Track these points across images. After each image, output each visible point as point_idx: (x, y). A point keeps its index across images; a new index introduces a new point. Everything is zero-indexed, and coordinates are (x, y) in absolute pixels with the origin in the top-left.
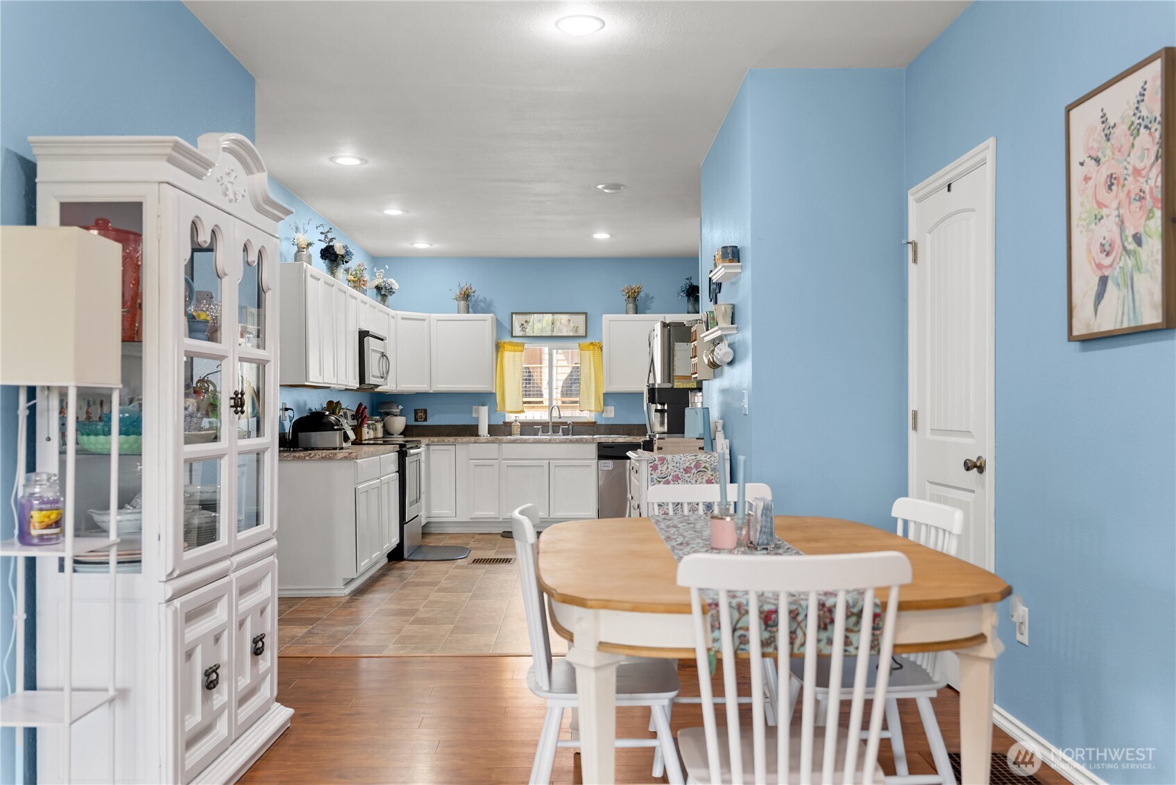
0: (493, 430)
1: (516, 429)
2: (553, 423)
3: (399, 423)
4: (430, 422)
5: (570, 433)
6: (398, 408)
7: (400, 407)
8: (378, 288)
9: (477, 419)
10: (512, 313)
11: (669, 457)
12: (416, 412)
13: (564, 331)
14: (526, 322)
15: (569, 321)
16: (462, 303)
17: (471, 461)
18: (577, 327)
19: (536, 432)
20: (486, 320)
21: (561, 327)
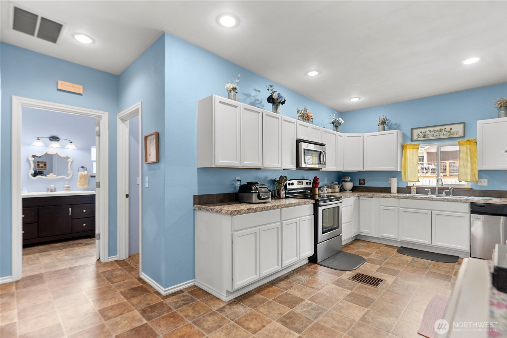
0: (399, 190)
1: (414, 190)
2: (439, 188)
3: (349, 185)
4: (366, 185)
5: (451, 194)
7: (350, 178)
8: (333, 123)
9: (390, 184)
10: (412, 129)
12: (360, 180)
13: (447, 135)
14: (421, 132)
15: (451, 129)
16: (381, 126)
17: (381, 207)
18: (457, 132)
19: (427, 193)
20: (394, 133)
21: (445, 133)
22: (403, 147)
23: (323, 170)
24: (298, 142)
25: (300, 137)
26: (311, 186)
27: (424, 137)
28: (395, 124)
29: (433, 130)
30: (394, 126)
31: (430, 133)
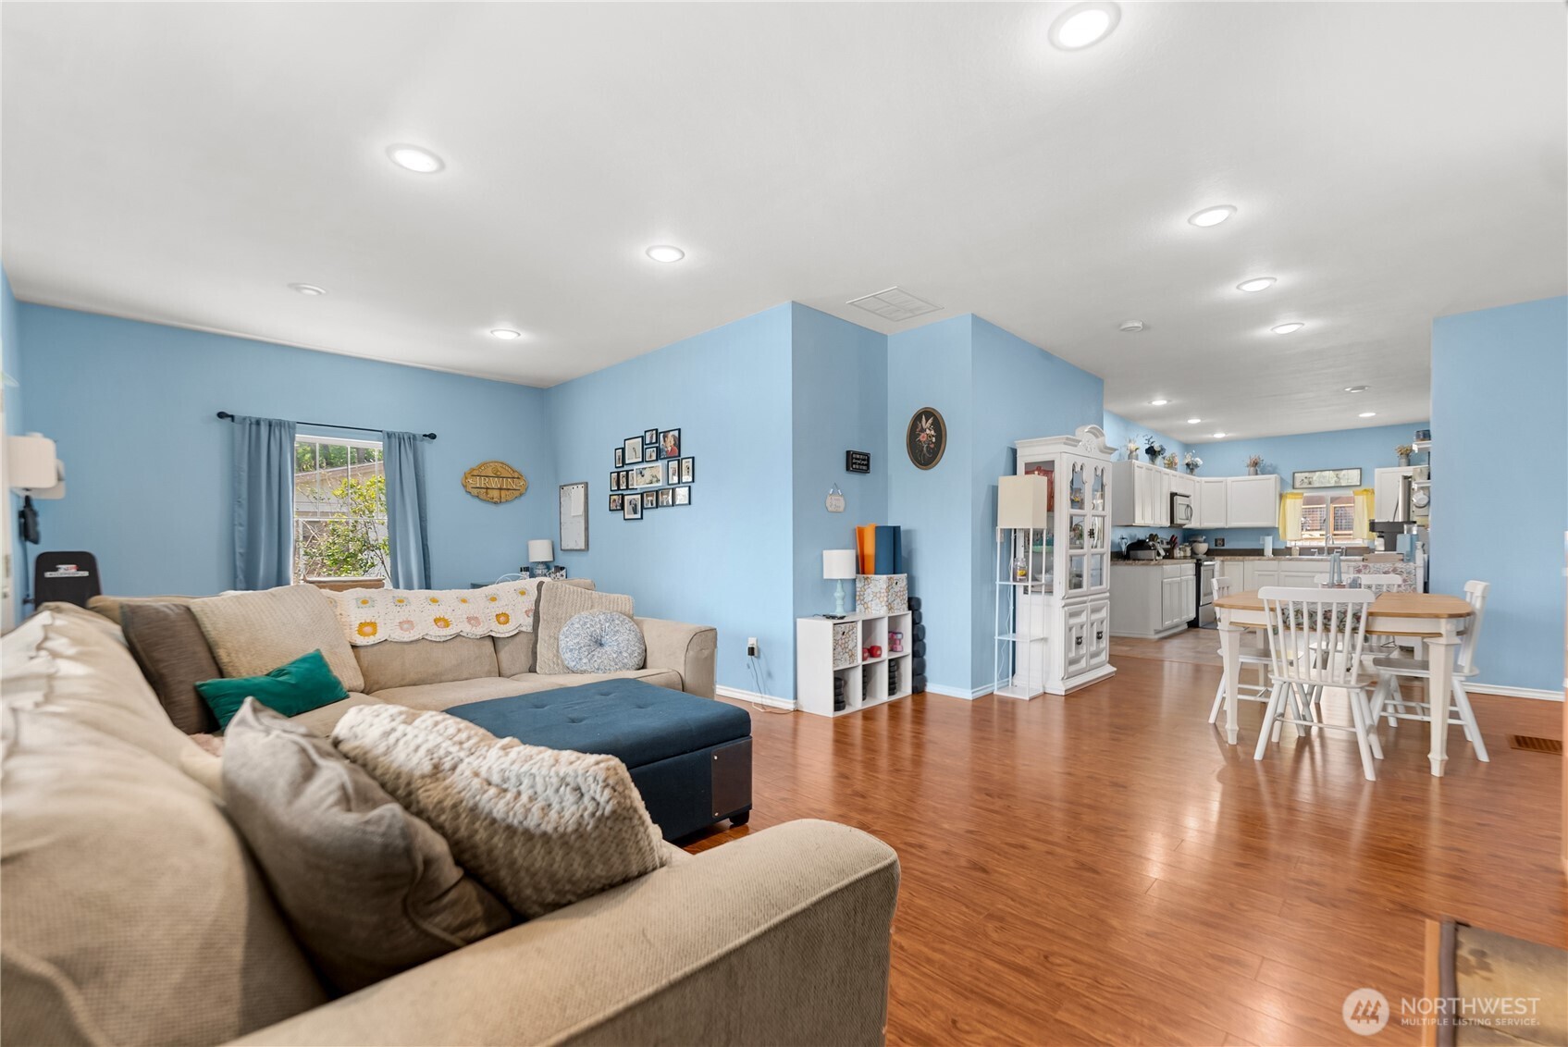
0: (1275, 552)
1: (1295, 551)
2: (1328, 548)
3: (1203, 547)
4: (1226, 547)
6: (1202, 538)
8: (1188, 465)
9: (1264, 545)
10: (1294, 473)
11: (1371, 565)
12: (1216, 540)
14: (1305, 478)
15: (1344, 475)
16: (1252, 470)
17: (1257, 572)
18: (1352, 479)
19: (1313, 554)
20: (1269, 479)
21: (1337, 480)
22: (1281, 496)
23: (1185, 527)
24: (1173, 495)
25: (1174, 491)
26: (1169, 546)
27: (1310, 484)
28: (1271, 466)
29: (1322, 476)
30: (1269, 468)
31: (1317, 479)
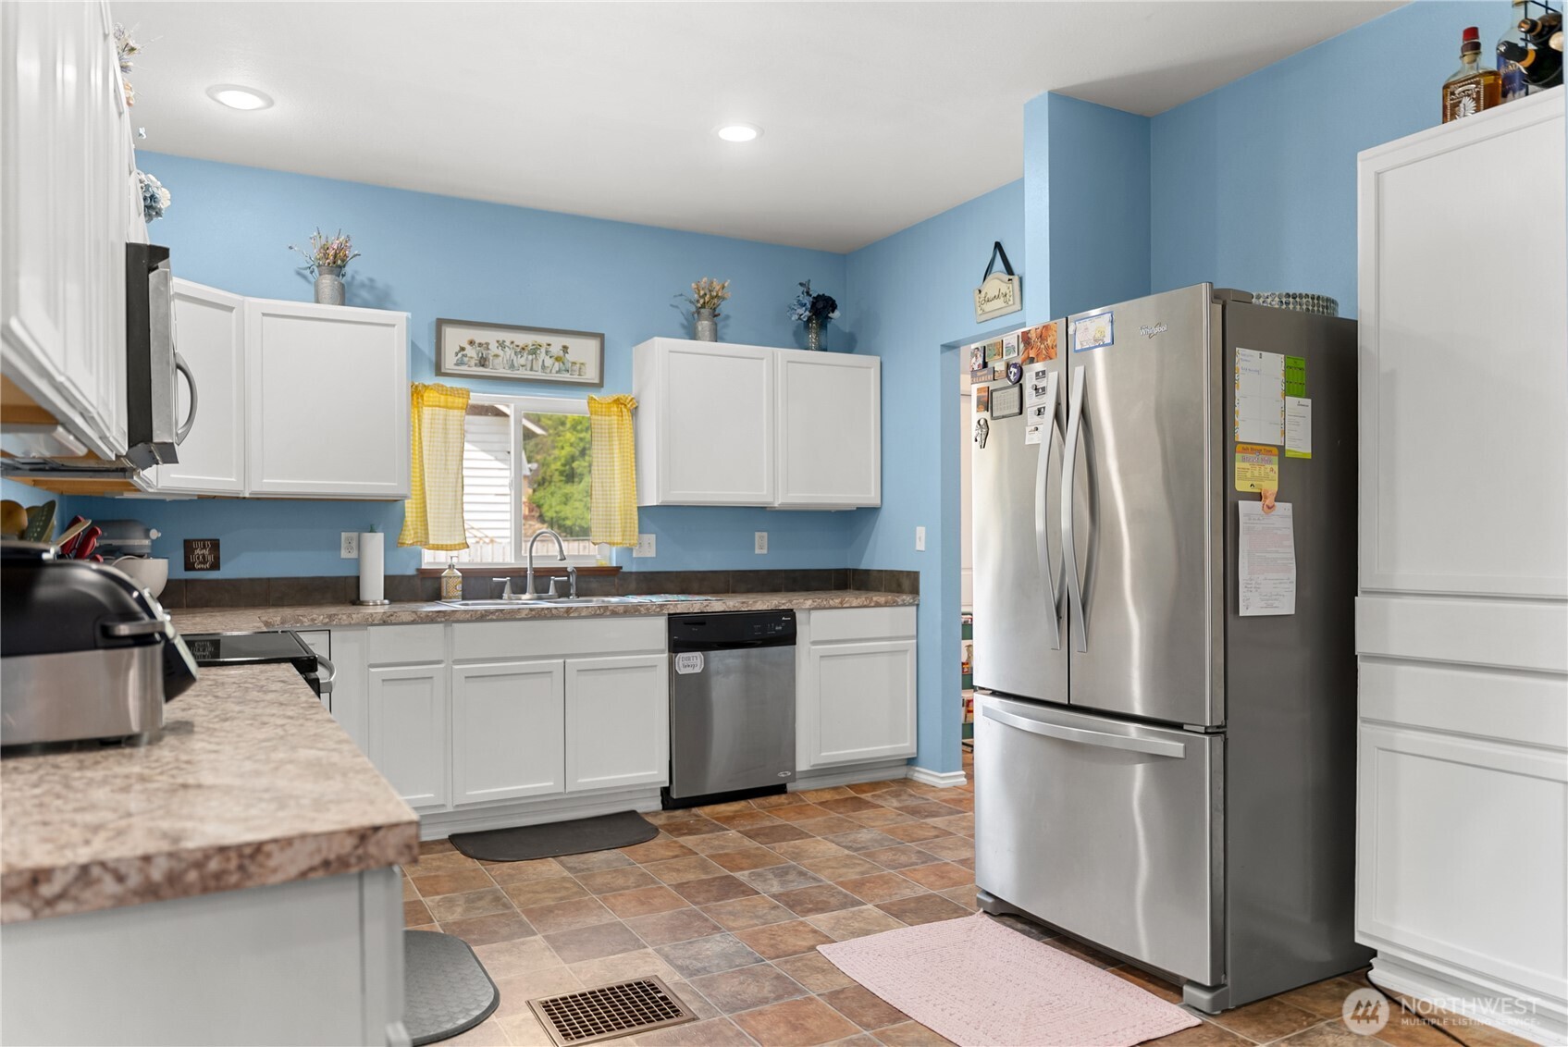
0: (397, 589)
1: (453, 585)
2: (536, 570)
3: (150, 575)
4: (228, 571)
5: (573, 591)
6: (147, 536)
7: (152, 534)
9: (358, 562)
10: (441, 323)
12: (189, 546)
13: (554, 371)
14: (471, 343)
15: (565, 348)
16: (327, 282)
17: (373, 670)
18: (582, 364)
19: (501, 594)
20: (394, 326)
21: (549, 362)
22: (416, 392)
27: (483, 366)
28: (367, 282)
29: (512, 343)
30: (364, 294)
31: (500, 352)
